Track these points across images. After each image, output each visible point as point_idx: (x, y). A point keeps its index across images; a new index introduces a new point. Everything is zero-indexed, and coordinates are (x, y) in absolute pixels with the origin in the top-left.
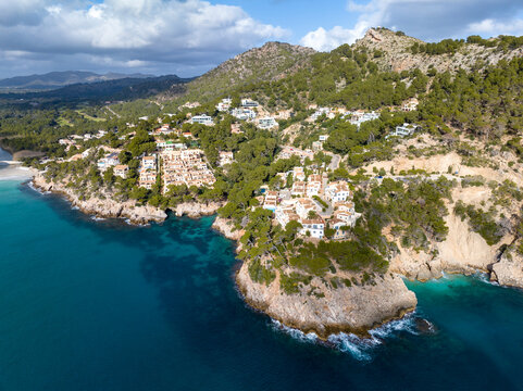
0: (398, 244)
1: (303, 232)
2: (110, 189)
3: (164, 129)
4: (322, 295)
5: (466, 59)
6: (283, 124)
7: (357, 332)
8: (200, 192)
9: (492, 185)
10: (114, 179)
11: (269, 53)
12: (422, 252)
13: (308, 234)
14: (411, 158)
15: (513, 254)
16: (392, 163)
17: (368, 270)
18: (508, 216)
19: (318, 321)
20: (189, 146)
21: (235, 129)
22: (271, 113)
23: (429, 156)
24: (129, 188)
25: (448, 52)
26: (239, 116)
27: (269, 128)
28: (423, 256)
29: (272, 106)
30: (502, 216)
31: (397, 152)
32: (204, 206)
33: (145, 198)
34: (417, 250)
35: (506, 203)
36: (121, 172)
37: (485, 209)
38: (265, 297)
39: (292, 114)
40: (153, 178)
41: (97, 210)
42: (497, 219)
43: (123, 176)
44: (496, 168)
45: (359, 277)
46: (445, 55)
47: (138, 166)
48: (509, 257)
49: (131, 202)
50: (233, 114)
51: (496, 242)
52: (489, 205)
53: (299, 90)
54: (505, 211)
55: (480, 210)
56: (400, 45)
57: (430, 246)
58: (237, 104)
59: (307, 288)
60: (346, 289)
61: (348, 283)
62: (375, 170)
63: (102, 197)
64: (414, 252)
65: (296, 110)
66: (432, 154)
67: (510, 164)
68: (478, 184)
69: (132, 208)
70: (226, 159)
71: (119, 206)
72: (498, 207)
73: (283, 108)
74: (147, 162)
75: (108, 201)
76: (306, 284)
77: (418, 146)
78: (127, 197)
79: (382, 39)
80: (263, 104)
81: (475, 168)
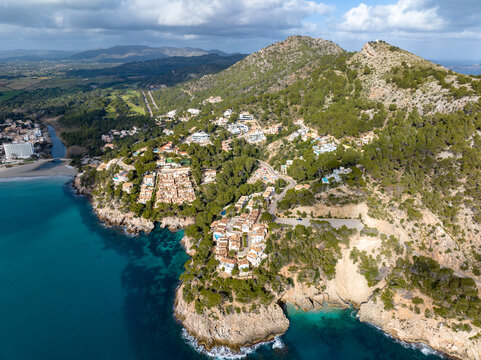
0: (295, 279)
1: (221, 267)
2: (118, 201)
3: (167, 148)
4: (218, 318)
5: (423, 98)
6: (270, 139)
7: (233, 347)
8: (181, 208)
9: (383, 237)
10: (121, 193)
11: (290, 48)
12: (313, 287)
13: (223, 269)
14: (328, 205)
15: (378, 298)
16: (312, 208)
17: (256, 302)
18: (388, 265)
19: (208, 336)
20: (182, 164)
21: (225, 147)
22: (262, 127)
23: (343, 204)
24: (130, 202)
25: (412, 87)
26: (233, 132)
27: (256, 142)
28: (312, 290)
29: (265, 121)
30: (384, 264)
31: (319, 199)
32: (182, 220)
33: (141, 211)
34: (309, 285)
35: (388, 254)
36: (127, 189)
37: (374, 257)
38: (185, 312)
39: (280, 129)
40: (149, 194)
41: (109, 217)
42: (380, 266)
43: (128, 191)
44: (391, 222)
45: (248, 306)
46: (409, 89)
47: (141, 182)
48: (375, 300)
49: (131, 214)
50: (229, 130)
51: (374, 285)
52: (377, 253)
53: (292, 104)
54: (386, 261)
55: (371, 256)
56: (389, 63)
57: (321, 282)
58: (234, 119)
59: (208, 312)
60: (236, 314)
61: (238, 310)
62: (299, 213)
63: (112, 208)
64: (306, 287)
65: (285, 124)
66: (347, 203)
67: (402, 221)
68: (372, 235)
69: (131, 218)
70: (210, 177)
71: (122, 216)
72: (383, 257)
73: (275, 121)
74: (148, 180)
75: (116, 211)
76: (209, 308)
77: (337, 194)
78: (128, 210)
79: (375, 55)
80: (257, 118)
81: (376, 220)
